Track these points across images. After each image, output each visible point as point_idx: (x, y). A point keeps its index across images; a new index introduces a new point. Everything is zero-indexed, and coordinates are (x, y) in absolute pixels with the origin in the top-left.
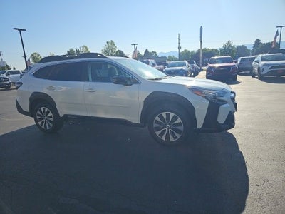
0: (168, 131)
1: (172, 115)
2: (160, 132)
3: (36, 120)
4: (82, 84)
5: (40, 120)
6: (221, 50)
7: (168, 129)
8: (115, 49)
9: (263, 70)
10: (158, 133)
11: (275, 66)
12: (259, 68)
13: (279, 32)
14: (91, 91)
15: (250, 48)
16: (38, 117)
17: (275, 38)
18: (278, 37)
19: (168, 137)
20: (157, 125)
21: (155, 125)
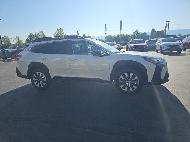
0: (129, 85)
1: (132, 74)
2: (123, 86)
3: (32, 81)
4: (68, 56)
5: (36, 81)
6: (132, 35)
7: (128, 84)
8: (63, 34)
9: (163, 47)
10: (122, 86)
11: (170, 45)
12: (161, 46)
13: (168, 25)
14: (75, 61)
15: (149, 34)
16: (34, 79)
17: (166, 28)
18: (167, 27)
19: (128, 89)
20: (121, 81)
21: (120, 81)
